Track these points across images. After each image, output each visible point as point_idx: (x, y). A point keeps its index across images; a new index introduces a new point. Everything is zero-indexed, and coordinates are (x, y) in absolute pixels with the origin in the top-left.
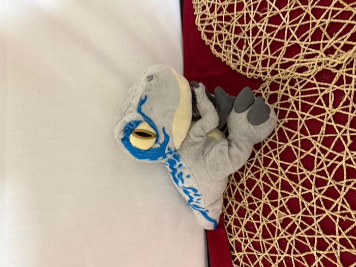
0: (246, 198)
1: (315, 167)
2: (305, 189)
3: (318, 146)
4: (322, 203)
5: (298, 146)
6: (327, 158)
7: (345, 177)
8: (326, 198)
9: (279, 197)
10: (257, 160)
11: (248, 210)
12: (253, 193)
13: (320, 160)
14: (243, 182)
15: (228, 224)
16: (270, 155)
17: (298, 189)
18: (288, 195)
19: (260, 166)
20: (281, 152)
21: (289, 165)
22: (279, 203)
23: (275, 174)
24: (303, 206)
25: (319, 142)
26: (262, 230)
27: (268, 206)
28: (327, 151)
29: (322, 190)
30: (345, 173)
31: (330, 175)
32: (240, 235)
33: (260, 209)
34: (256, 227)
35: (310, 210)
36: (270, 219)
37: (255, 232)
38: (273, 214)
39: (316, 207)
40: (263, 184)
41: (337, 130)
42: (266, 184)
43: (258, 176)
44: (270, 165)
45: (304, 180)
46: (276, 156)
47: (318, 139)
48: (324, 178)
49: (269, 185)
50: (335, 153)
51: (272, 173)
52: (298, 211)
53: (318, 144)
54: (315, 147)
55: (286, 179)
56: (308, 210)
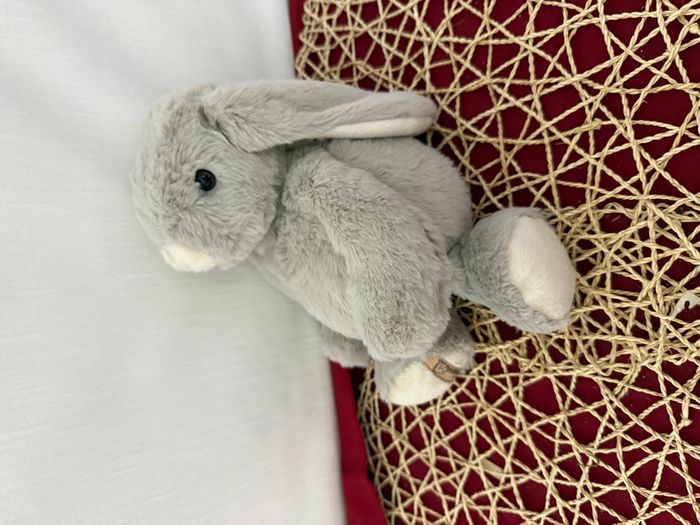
0: (433, 447)
1: (597, 443)
2: (564, 475)
3: (611, 402)
4: (595, 513)
5: (568, 387)
6: (625, 433)
7: (656, 484)
8: (606, 509)
9: (506, 470)
10: (473, 382)
11: (434, 471)
12: (452, 443)
13: (610, 431)
14: (433, 413)
15: (385, 482)
16: (503, 381)
17: (549, 469)
18: (527, 473)
19: (478, 397)
20: (527, 383)
21: (539, 418)
22: (502, 480)
23: (507, 425)
24: (553, 503)
25: (616, 396)
26: (456, 516)
27: (479, 477)
28: (631, 420)
29: (599, 489)
30: (658, 477)
31: (627, 469)
32: (409, 510)
33: (461, 477)
34: (445, 506)
35: (567, 516)
36: (479, 502)
37: (443, 514)
38: (486, 497)
39: (578, 514)
40: (478, 434)
41: (663, 387)
42: (483, 435)
43: (469, 413)
44: (499, 402)
45: (565, 457)
46: (516, 388)
47: (617, 390)
48: (611, 469)
49: (489, 440)
50: (649, 430)
51: (501, 420)
52: (540, 510)
53: (614, 399)
54: (605, 401)
55: (529, 442)
56: (562, 514)
